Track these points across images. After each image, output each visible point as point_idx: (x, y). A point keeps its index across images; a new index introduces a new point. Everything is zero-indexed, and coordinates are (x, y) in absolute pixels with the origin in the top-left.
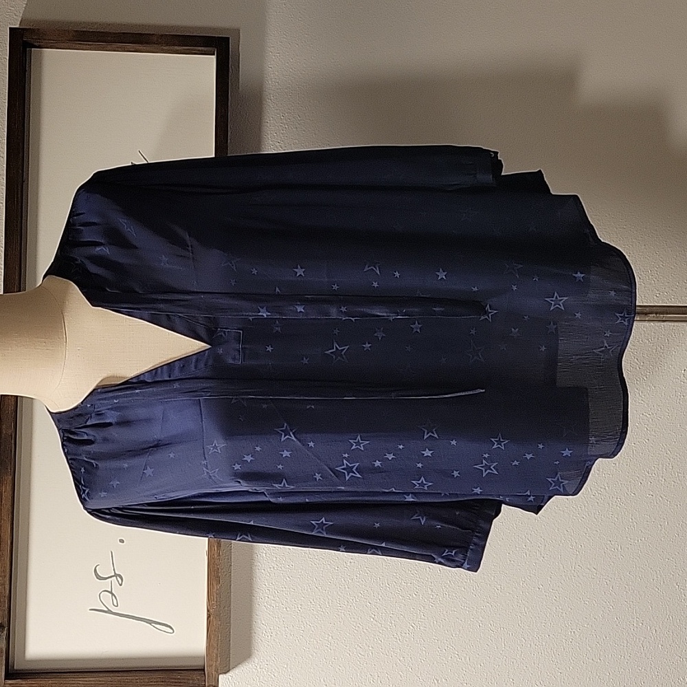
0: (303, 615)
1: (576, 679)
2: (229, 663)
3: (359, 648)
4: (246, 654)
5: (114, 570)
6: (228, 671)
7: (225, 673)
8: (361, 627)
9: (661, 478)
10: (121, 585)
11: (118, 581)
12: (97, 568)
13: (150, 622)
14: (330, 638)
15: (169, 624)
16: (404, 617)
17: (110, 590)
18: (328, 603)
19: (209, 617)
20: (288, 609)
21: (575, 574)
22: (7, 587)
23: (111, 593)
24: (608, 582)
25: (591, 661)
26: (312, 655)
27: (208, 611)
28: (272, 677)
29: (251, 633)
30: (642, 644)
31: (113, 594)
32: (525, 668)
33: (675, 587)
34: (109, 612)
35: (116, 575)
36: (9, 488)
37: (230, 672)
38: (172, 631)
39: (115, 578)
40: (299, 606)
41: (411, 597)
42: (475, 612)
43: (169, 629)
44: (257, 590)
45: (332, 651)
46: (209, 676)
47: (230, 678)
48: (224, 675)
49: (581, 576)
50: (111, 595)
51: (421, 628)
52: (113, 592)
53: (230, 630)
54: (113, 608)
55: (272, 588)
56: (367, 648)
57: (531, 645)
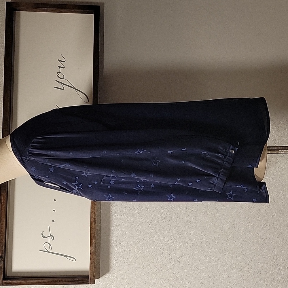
0: (132, 254)
1: (250, 282)
2: (100, 274)
3: (156, 268)
4: (107, 270)
5: (50, 233)
6: (99, 278)
7: (98, 279)
8: (157, 259)
9: (286, 195)
10: (53, 240)
11: (52, 238)
12: (43, 233)
13: (65, 256)
14: (143, 263)
15: (74, 257)
16: (175, 255)
17: (48, 242)
18: (143, 248)
19: (91, 254)
20: (125, 251)
21: (250, 236)
22: (4, 240)
23: (49, 243)
24: (264, 240)
25: (257, 274)
26: (136, 271)
27: (90, 251)
28: (118, 281)
29: (109, 261)
30: (279, 267)
31: (50, 244)
32: (228, 277)
34: (48, 252)
36: (5, 198)
37: (100, 278)
38: (75, 260)
39: (50, 237)
40: (130, 250)
41: (178, 246)
42: (206, 252)
43: (74, 259)
44: (112, 243)
45: (144, 269)
46: (90, 279)
47: (100, 281)
49: (252, 238)
50: (49, 244)
51: (183, 259)
52: (50, 243)
53: (100, 260)
54: (49, 250)
55: (118, 242)
56: (159, 268)
57: (230, 267)
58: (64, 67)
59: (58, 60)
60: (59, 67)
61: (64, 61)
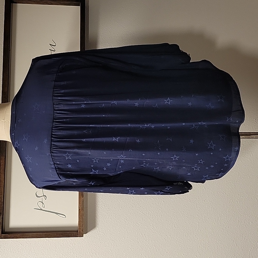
0: (115, 211)
1: (220, 235)
2: (87, 230)
3: (136, 224)
4: (94, 226)
5: (43, 193)
6: (87, 233)
7: (86, 233)
8: (137, 216)
9: (248, 159)
10: (46, 199)
11: (45, 198)
12: (37, 193)
13: (57, 213)
14: (126, 220)
15: (64, 214)
16: (154, 212)
17: (42, 201)
18: (125, 207)
19: (79, 210)
20: (109, 209)
21: (218, 195)
22: (3, 199)
23: (42, 202)
24: (230, 198)
25: (225, 228)
26: (119, 227)
27: (79, 208)
28: (103, 235)
29: (95, 218)
30: (244, 222)
31: (43, 203)
32: (200, 231)
33: (255, 200)
34: (41, 210)
35: (44, 196)
36: (3, 161)
37: (88, 233)
38: (65, 217)
39: (43, 197)
40: (114, 208)
41: (156, 204)
42: (180, 210)
44: (98, 202)
45: (127, 225)
47: (88, 235)
48: (85, 234)
49: (220, 197)
50: (42, 203)
51: (160, 216)
52: (43, 202)
53: (87, 217)
54: (43, 208)
55: (103, 201)
56: (140, 224)
57: (202, 222)
58: (54, 50)
59: (50, 44)
60: (50, 51)
61: (55, 45)
